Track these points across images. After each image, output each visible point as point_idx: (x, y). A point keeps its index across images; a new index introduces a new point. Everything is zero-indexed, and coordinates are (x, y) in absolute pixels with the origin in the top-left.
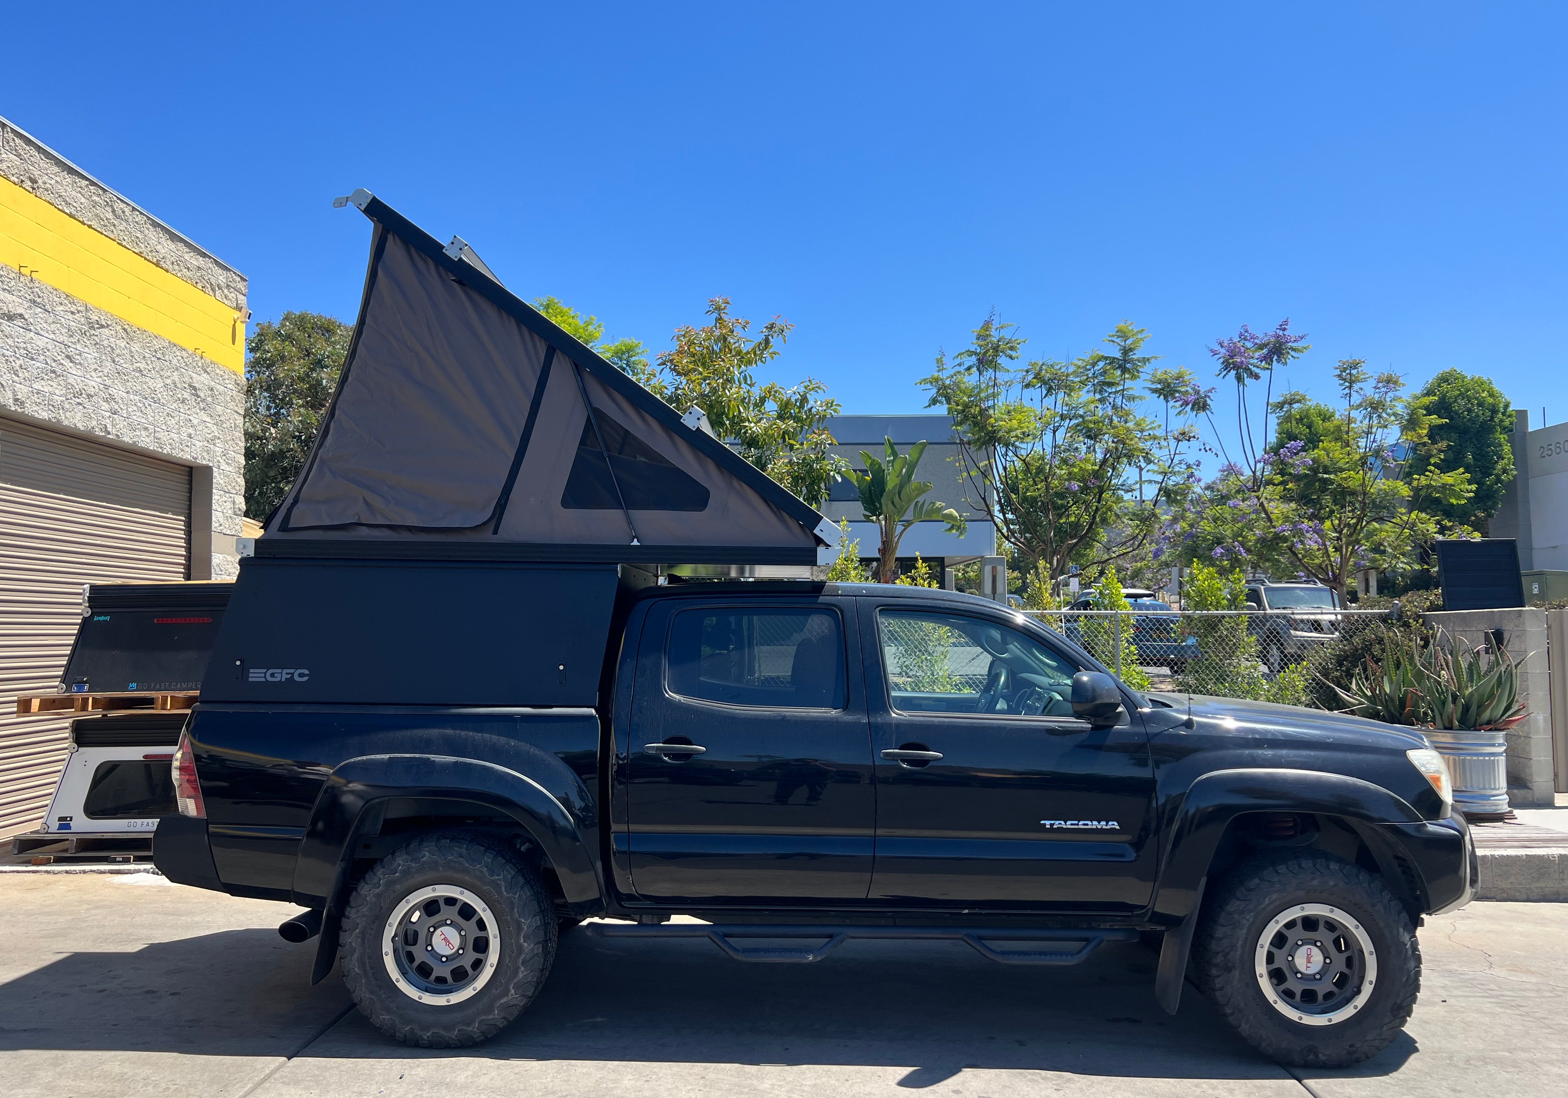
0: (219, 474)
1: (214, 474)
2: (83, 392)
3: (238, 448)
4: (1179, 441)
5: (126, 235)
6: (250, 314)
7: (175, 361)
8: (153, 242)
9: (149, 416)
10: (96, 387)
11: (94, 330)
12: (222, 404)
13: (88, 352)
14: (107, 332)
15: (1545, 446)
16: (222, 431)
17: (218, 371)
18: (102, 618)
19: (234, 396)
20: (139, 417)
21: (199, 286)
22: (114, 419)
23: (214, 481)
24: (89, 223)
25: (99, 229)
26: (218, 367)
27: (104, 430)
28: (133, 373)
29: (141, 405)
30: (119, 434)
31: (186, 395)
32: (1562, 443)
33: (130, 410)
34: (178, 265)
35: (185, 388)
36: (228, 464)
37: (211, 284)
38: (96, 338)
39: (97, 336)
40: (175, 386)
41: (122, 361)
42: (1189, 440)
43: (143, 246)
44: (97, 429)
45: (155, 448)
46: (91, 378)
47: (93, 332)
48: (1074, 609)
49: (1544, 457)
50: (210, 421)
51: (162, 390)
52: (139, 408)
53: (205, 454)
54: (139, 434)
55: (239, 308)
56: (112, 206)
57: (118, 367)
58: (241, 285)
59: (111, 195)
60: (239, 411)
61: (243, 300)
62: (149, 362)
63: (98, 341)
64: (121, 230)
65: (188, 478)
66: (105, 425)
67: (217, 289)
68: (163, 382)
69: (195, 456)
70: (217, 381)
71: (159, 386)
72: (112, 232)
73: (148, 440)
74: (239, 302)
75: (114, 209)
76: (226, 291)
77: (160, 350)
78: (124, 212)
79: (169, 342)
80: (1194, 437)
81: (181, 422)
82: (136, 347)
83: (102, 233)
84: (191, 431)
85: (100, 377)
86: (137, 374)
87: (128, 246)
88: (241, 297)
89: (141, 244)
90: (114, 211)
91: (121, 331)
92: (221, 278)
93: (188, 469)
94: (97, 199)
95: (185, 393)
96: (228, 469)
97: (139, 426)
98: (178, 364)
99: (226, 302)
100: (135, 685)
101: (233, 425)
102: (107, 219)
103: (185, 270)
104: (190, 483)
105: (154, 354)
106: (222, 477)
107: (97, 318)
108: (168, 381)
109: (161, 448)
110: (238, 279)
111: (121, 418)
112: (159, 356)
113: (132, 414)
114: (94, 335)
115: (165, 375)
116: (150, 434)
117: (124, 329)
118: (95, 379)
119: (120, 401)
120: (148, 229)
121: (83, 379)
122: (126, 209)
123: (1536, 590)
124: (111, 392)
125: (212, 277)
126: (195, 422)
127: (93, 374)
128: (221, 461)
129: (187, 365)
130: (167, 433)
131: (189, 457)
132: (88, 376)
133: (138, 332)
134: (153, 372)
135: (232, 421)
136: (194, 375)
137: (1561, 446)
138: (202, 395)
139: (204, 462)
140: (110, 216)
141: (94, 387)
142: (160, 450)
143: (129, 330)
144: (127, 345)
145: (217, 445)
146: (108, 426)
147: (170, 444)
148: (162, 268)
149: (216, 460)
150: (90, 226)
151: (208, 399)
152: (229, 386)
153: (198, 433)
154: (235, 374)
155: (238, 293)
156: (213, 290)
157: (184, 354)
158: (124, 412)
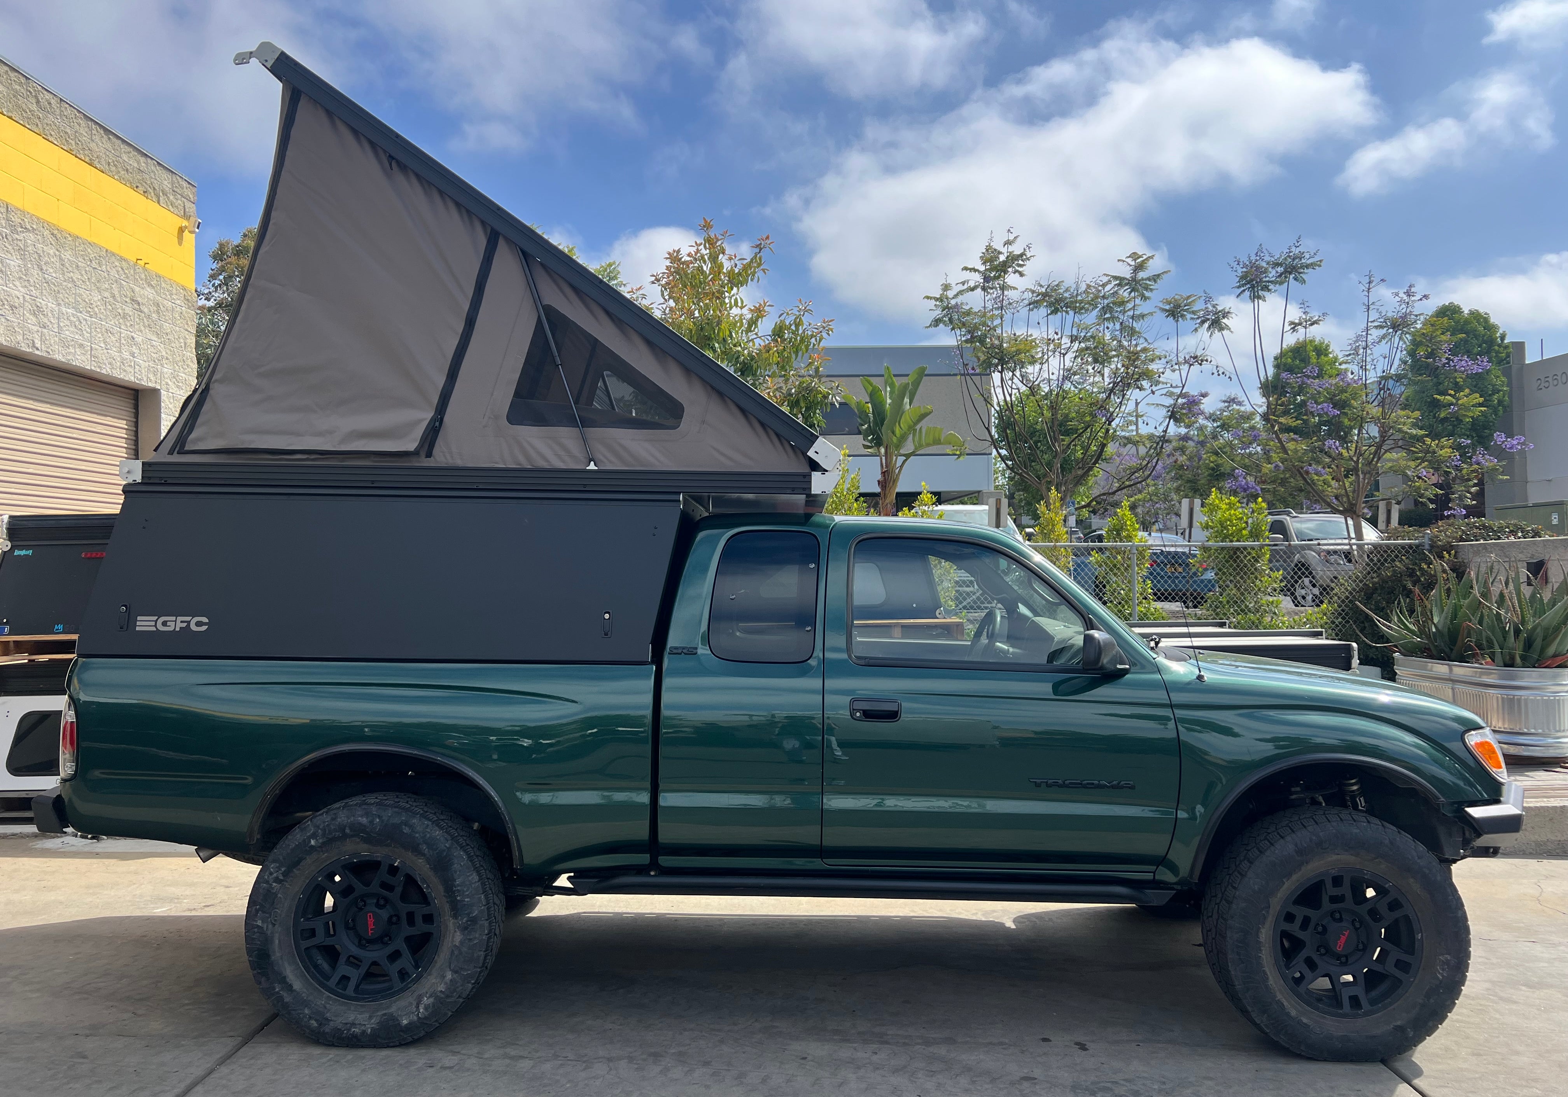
0: (169, 398)
1: (162, 398)
2: (6, 303)
3: (190, 370)
4: (1191, 365)
5: (53, 130)
6: (199, 223)
7: (113, 272)
8: (85, 139)
9: (84, 332)
10: (21, 298)
11: (18, 234)
12: (170, 321)
13: (12, 258)
14: (32, 237)
15: (1543, 379)
16: (171, 350)
17: (163, 285)
18: (23, 553)
19: (184, 313)
20: (73, 332)
21: (141, 190)
22: (42, 334)
23: (162, 404)
24: (10, 114)
25: (22, 122)
26: (165, 281)
27: (31, 345)
28: (65, 284)
29: (75, 320)
30: (50, 350)
31: (128, 310)
32: (1560, 376)
33: (62, 324)
34: (115, 165)
35: (126, 302)
36: (178, 387)
37: (154, 189)
38: (19, 243)
39: (20, 240)
40: (115, 299)
41: (51, 271)
42: (1201, 364)
43: (73, 143)
44: (23, 345)
45: (93, 368)
46: (14, 288)
47: (17, 236)
48: (1088, 542)
49: (1541, 389)
50: (156, 339)
51: (99, 303)
52: (71, 322)
53: (151, 376)
54: (73, 351)
55: (185, 216)
56: (36, 97)
57: (46, 276)
58: (189, 192)
59: (35, 85)
60: (189, 330)
61: (191, 208)
62: (83, 272)
63: (23, 247)
64: (47, 124)
65: (133, 402)
66: (33, 341)
67: (161, 194)
68: (101, 295)
69: (140, 377)
70: (164, 296)
71: (96, 299)
72: (37, 125)
73: (84, 358)
74: (187, 210)
75: (38, 99)
76: (171, 197)
77: (96, 259)
78: (50, 103)
79: (107, 251)
80: (1207, 361)
81: (122, 339)
82: (67, 255)
83: (24, 126)
84: (134, 349)
85: (25, 286)
86: (70, 285)
87: (55, 142)
88: (188, 205)
89: (70, 141)
90: (38, 102)
91: (49, 236)
92: (166, 183)
93: (133, 392)
94: (18, 87)
95: (127, 308)
96: (178, 393)
97: (73, 343)
98: (116, 276)
99: (172, 210)
100: (60, 627)
101: (183, 344)
102: (30, 111)
103: (123, 172)
104: (136, 407)
105: (89, 263)
106: (172, 401)
107: (20, 221)
108: (107, 294)
109: (100, 367)
110: (185, 184)
111: (51, 333)
112: (94, 265)
113: (65, 329)
114: (17, 239)
115: (103, 287)
116: (87, 351)
117: (52, 234)
118: (20, 288)
119: (50, 315)
120: (79, 125)
121: (5, 288)
122: (53, 101)
123: (1555, 520)
124: (39, 304)
125: (155, 182)
126: (139, 339)
127: (17, 283)
128: (170, 383)
129: (127, 277)
130: (105, 351)
131: (132, 378)
132: (11, 285)
133: (70, 239)
134: (88, 283)
135: (182, 341)
136: (137, 289)
137: (1559, 378)
138: (146, 310)
139: (150, 385)
140: (34, 107)
141: (18, 298)
142: (98, 370)
143: (59, 236)
144: (57, 252)
145: (165, 366)
146: (36, 341)
147: (110, 364)
148: (96, 168)
149: (163, 383)
150: (10, 118)
151: (153, 315)
152: (178, 302)
153: (142, 352)
154: (184, 289)
155: (185, 200)
156: (158, 197)
157: (124, 264)
158: (56, 326)
